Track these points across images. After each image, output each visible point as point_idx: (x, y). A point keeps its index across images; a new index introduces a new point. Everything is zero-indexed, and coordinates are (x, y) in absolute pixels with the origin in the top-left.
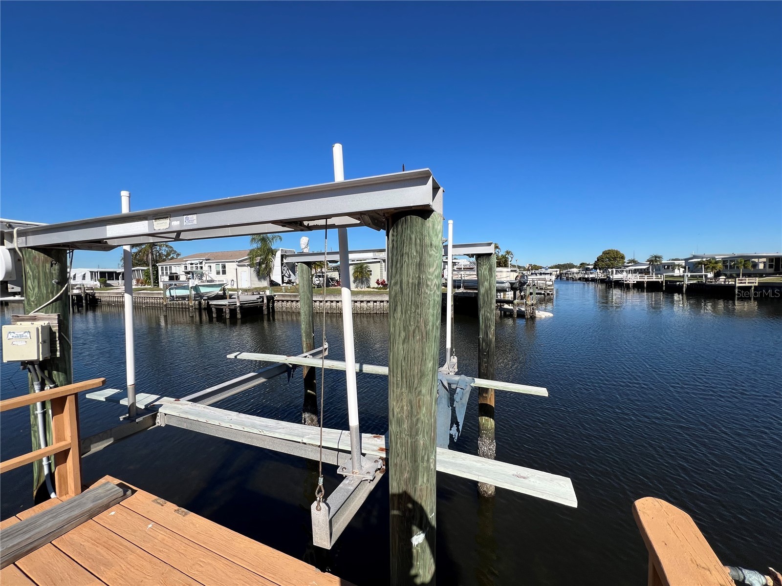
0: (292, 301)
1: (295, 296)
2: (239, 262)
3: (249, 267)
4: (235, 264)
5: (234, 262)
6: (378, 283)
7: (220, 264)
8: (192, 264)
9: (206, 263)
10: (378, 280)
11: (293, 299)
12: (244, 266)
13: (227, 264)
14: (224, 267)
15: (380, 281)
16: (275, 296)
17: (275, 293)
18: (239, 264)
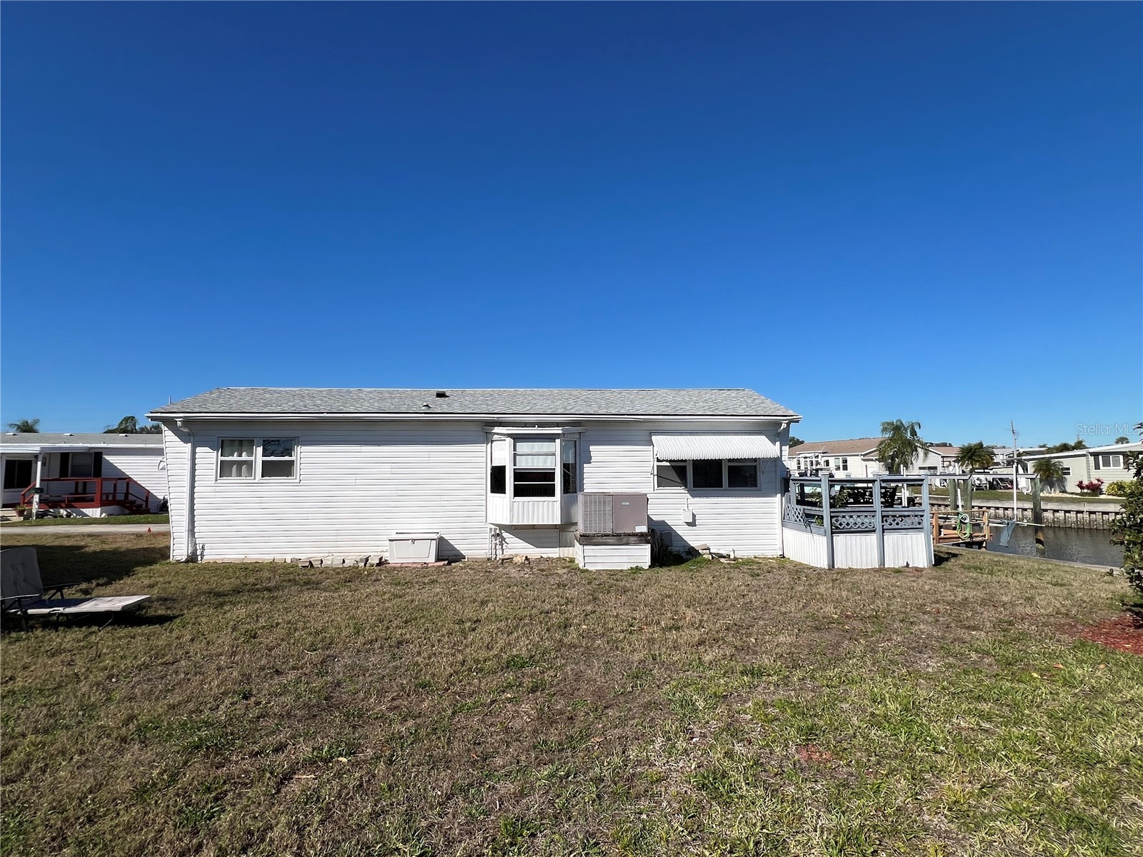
0: (940, 505)
1: (944, 499)
2: (864, 455)
3: (877, 462)
4: (859, 458)
5: (858, 455)
6: (1080, 485)
7: (841, 458)
8: (806, 458)
9: (822, 457)
10: (1081, 482)
11: (940, 503)
12: (872, 460)
13: (848, 458)
14: (845, 461)
15: (1086, 483)
16: (916, 497)
17: (916, 495)
18: (864, 458)
